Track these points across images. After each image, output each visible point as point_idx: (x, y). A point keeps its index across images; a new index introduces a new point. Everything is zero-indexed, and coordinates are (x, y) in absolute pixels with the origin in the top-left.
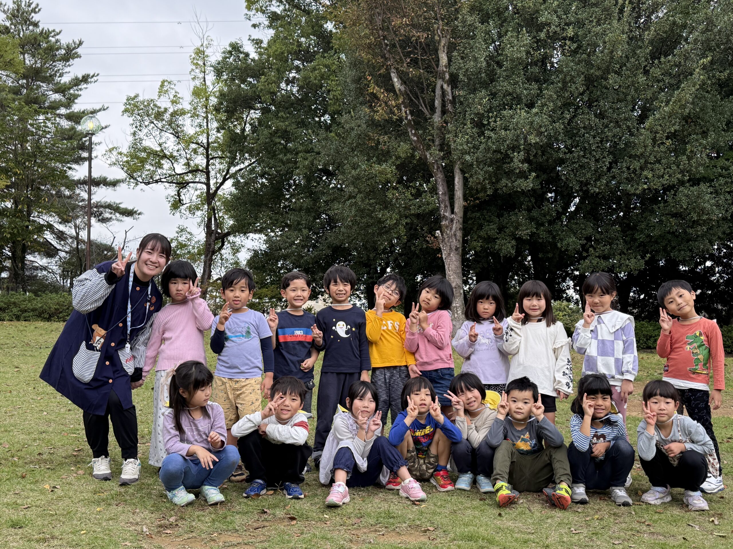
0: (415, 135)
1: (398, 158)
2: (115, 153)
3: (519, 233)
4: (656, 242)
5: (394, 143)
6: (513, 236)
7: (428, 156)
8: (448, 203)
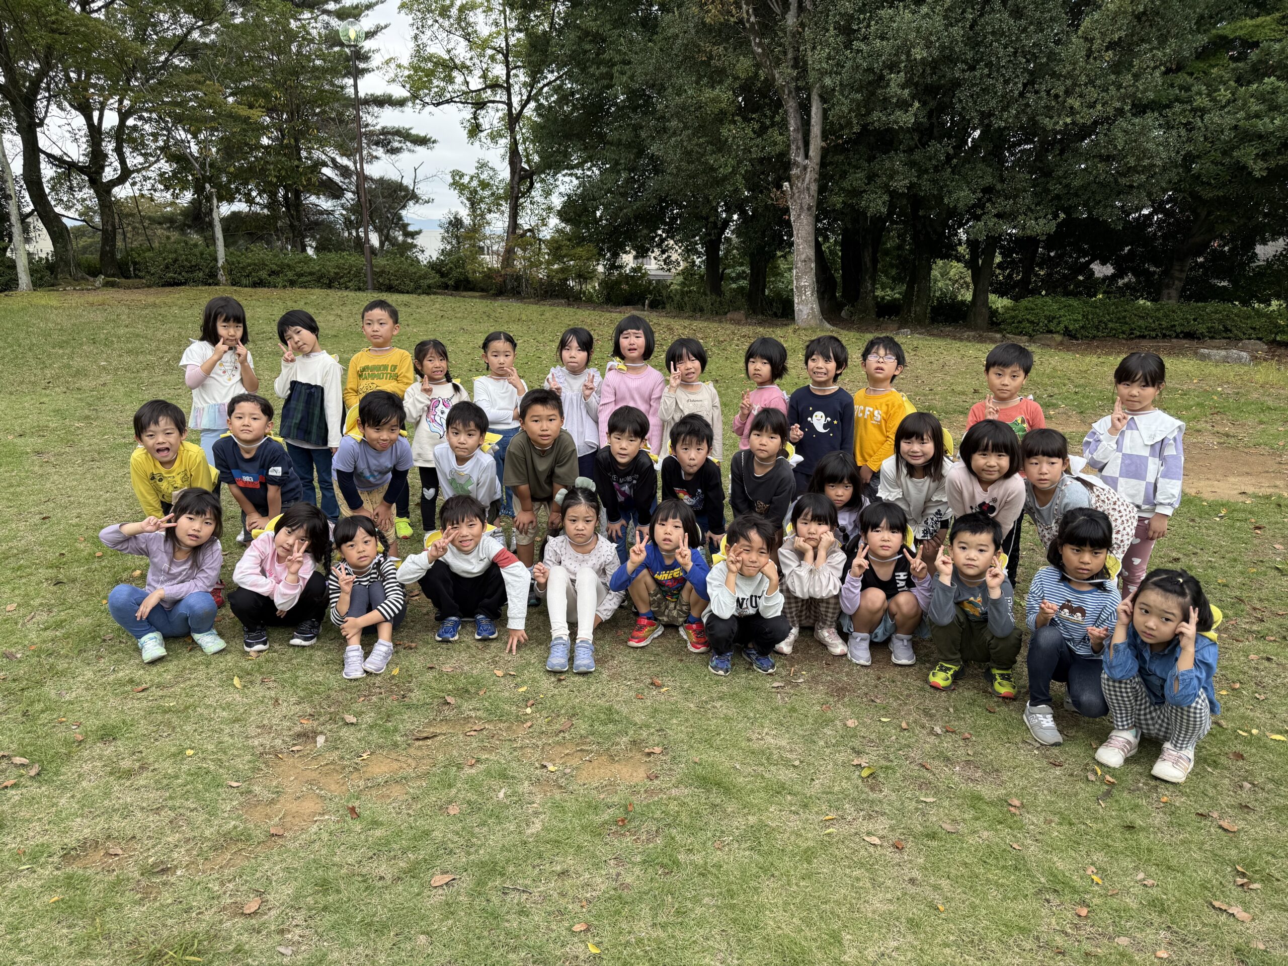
0: (760, 45)
1: (736, 78)
2: (393, 65)
3: (894, 184)
4: (1076, 195)
5: (732, 58)
6: (886, 188)
7: (777, 76)
8: (801, 144)
